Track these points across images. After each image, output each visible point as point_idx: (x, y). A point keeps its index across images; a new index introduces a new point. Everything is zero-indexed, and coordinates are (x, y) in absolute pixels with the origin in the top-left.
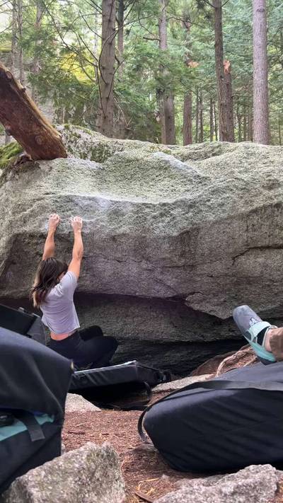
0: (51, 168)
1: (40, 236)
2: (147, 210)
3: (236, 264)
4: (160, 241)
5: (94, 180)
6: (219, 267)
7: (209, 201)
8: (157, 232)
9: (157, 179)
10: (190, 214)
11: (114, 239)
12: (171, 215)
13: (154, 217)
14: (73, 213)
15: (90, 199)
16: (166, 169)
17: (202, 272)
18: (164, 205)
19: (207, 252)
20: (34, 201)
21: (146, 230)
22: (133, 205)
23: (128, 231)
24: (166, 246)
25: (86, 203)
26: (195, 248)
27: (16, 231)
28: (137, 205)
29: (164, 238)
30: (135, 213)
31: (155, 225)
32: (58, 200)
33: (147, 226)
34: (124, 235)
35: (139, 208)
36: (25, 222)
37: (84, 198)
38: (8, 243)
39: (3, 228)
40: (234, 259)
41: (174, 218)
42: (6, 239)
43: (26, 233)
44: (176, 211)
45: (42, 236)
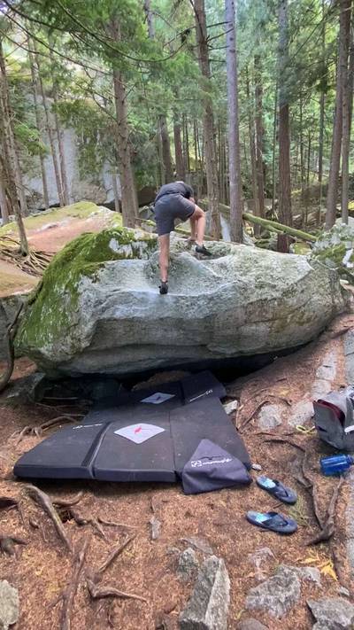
2: (182, 301)
7: (222, 296)
8: (190, 316)
10: (211, 305)
11: (162, 319)
12: (198, 304)
13: (187, 306)
14: (133, 304)
15: (144, 293)
18: (193, 297)
19: (221, 325)
20: (107, 297)
21: (182, 314)
22: (173, 297)
23: (171, 315)
25: (141, 296)
26: (214, 324)
27: (97, 318)
29: (195, 320)
30: (175, 303)
31: (188, 311)
32: (123, 295)
33: (183, 312)
34: (169, 317)
35: (178, 299)
36: (103, 310)
37: (139, 293)
38: (94, 325)
39: (88, 317)
40: (237, 328)
41: (200, 307)
42: (92, 323)
43: (104, 319)
44: (201, 303)
45: (115, 320)
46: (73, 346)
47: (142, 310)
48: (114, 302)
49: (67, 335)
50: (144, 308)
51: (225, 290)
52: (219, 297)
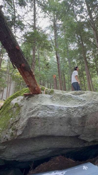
0: (38, 97)
1: (37, 118)
2: (70, 109)
3: (96, 125)
4: (76, 119)
5: (51, 100)
6: (92, 126)
7: (88, 107)
8: (74, 116)
9: (69, 100)
10: (84, 111)
11: (61, 118)
12: (78, 111)
13: (73, 111)
14: (47, 110)
15: (52, 106)
16: (71, 97)
17: (86, 128)
18: (75, 108)
19: (89, 122)
20: (35, 107)
21: (71, 115)
22: (66, 108)
23: (65, 116)
24: (77, 121)
25: (51, 107)
26: (86, 121)
27: (29, 117)
28: (67, 108)
29: (77, 118)
30: (67, 110)
31: (73, 114)
32: (43, 106)
33: (71, 114)
34: (64, 117)
35: (68, 109)
36: (33, 113)
37: (50, 106)
38: (27, 120)
39: (25, 116)
40: (96, 124)
41: (79, 112)
42: (26, 119)
43: (33, 117)
44: (79, 110)
45: (38, 118)
46: (12, 135)
47: (51, 114)
48: (38, 109)
49: (10, 128)
50: (52, 113)
51: (89, 104)
52: (87, 107)
